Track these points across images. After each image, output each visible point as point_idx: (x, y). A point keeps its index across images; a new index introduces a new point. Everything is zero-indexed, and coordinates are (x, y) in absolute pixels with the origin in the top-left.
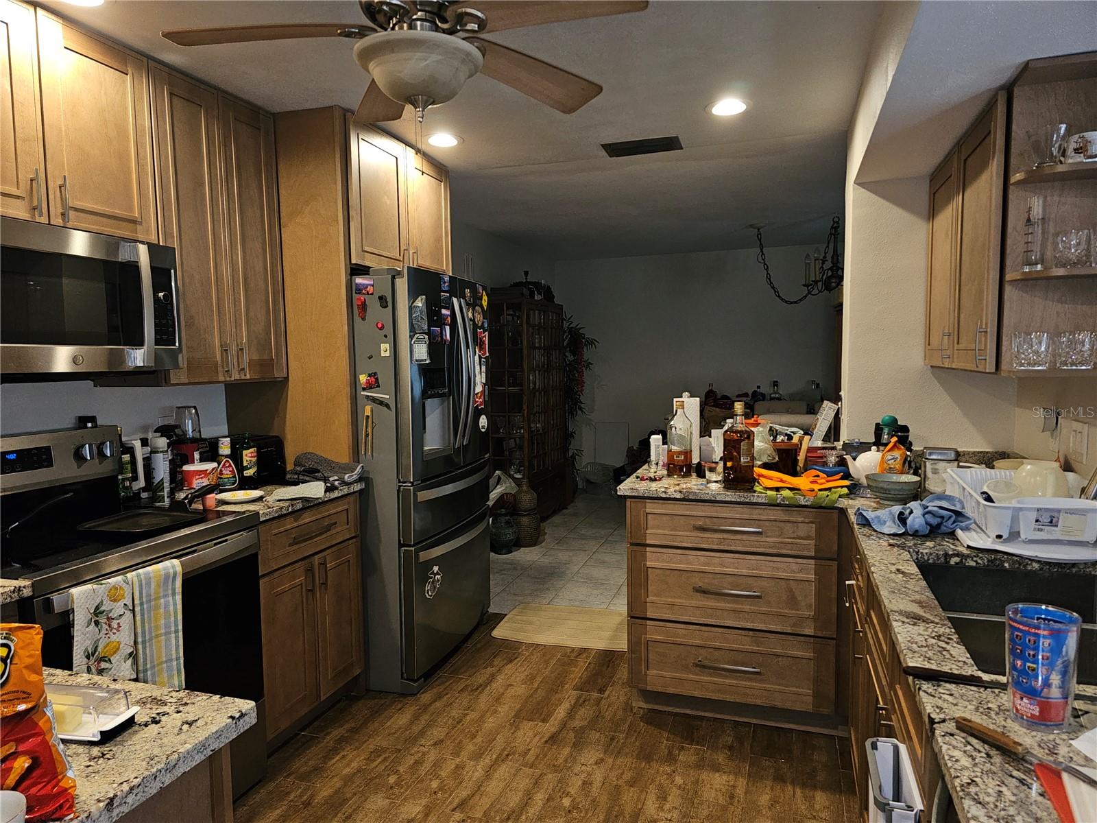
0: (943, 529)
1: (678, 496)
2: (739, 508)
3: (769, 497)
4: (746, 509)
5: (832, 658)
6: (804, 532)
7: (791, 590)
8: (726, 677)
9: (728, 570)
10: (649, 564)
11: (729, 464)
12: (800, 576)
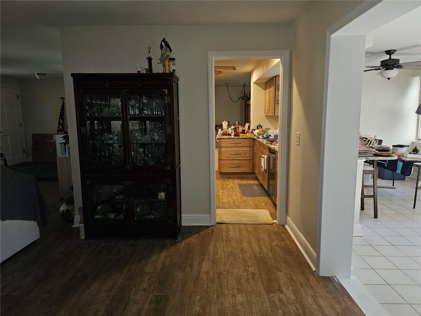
0: (268, 137)
1: (228, 138)
2: (237, 139)
3: (242, 137)
4: (238, 139)
5: (252, 163)
6: (247, 143)
7: (245, 153)
8: (235, 168)
9: (236, 150)
10: (222, 150)
11: (235, 132)
12: (247, 150)
